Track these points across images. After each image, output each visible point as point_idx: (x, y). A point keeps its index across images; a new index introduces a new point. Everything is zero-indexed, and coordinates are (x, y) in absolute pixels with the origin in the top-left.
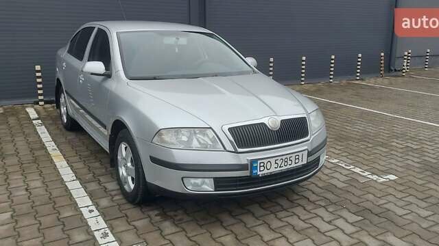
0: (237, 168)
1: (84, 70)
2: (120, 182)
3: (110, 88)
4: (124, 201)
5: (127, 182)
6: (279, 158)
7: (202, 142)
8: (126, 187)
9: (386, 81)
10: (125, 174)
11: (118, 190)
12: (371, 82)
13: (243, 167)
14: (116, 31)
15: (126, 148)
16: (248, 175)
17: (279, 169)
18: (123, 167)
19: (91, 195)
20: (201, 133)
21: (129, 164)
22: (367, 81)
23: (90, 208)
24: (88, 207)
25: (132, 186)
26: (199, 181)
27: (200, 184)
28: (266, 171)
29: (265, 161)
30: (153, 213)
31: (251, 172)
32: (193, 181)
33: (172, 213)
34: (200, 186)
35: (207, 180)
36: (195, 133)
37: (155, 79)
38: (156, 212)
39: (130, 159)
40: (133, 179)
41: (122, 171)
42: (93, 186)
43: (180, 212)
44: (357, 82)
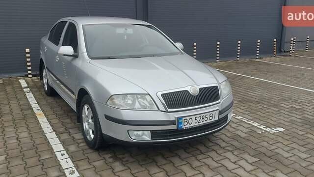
0: (168, 123)
1: (59, 52)
2: (84, 134)
3: (77, 66)
4: (87, 147)
5: (89, 134)
7: (143, 104)
8: (88, 137)
9: (278, 59)
10: (87, 128)
11: (82, 139)
12: (267, 60)
13: (172, 123)
14: (83, 24)
15: (88, 109)
16: (176, 128)
17: (198, 124)
18: (86, 123)
19: (63, 143)
20: (142, 98)
21: (90, 120)
22: (264, 59)
23: (62, 152)
24: (60, 151)
25: (92, 136)
26: (140, 133)
27: (141, 134)
28: (188, 126)
29: (188, 118)
30: (107, 156)
31: (178, 126)
32: (136, 133)
33: (120, 156)
34: (141, 136)
35: (146, 132)
36: (137, 98)
37: (109, 58)
38: (110, 155)
39: (91, 117)
40: (93, 131)
41: (86, 125)
42: (65, 136)
43: (126, 155)
44: (257, 60)
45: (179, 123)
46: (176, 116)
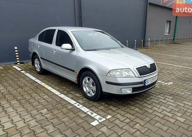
0: (140, 83)
2: (84, 93)
6: (151, 79)
8: (89, 95)
10: (88, 90)
13: (141, 83)
16: (143, 85)
17: (151, 83)
22: (138, 50)
23: (77, 104)
25: (93, 94)
28: (148, 84)
29: (148, 80)
32: (124, 89)
40: (94, 91)
45: (145, 83)
46: (144, 79)
